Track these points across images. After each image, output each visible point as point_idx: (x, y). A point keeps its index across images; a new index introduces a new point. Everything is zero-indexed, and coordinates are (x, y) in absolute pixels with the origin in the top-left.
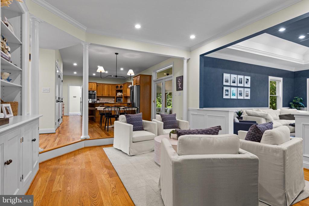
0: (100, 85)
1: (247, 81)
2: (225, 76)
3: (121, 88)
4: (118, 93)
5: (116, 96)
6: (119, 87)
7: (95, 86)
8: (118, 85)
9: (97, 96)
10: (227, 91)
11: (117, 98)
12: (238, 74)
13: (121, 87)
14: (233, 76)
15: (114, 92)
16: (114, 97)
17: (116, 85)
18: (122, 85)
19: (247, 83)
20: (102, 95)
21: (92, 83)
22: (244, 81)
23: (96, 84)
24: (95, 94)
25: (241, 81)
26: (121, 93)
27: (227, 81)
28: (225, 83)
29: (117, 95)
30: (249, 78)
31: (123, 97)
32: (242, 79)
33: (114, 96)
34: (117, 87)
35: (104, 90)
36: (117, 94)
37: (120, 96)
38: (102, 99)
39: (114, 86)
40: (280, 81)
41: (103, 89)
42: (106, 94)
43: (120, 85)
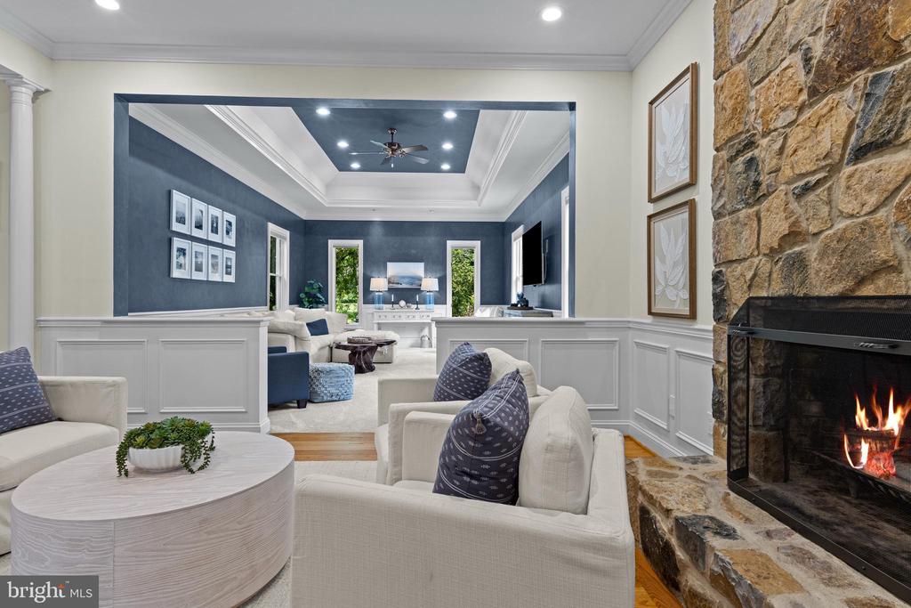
1: (229, 227)
2: (177, 202)
10: (182, 251)
12: (209, 203)
14: (199, 205)
19: (228, 233)
22: (222, 227)
25: (215, 225)
27: (181, 220)
28: (176, 227)
30: (232, 218)
32: (217, 218)
40: (285, 239)
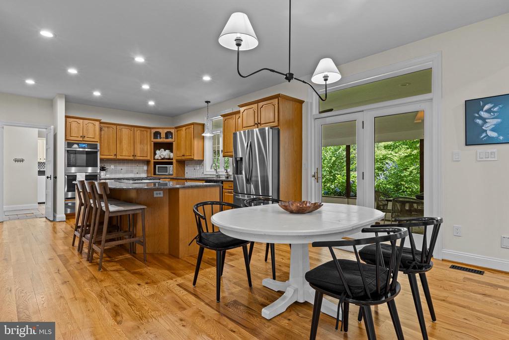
0: (108, 127)
3: (167, 137)
4: (158, 152)
5: (154, 159)
6: (163, 135)
7: (95, 131)
8: (160, 130)
9: (101, 160)
11: (156, 163)
13: (168, 134)
15: (149, 148)
16: (147, 162)
17: (154, 131)
18: (173, 131)
20: (115, 155)
21: (86, 122)
23: (97, 123)
24: (97, 152)
26: (167, 151)
29: (156, 157)
31: (174, 161)
33: (149, 158)
34: (157, 134)
35: (121, 142)
36: (155, 154)
37: (164, 159)
38: (112, 167)
39: (147, 132)
41: (118, 140)
42: (125, 154)
43: (166, 131)
